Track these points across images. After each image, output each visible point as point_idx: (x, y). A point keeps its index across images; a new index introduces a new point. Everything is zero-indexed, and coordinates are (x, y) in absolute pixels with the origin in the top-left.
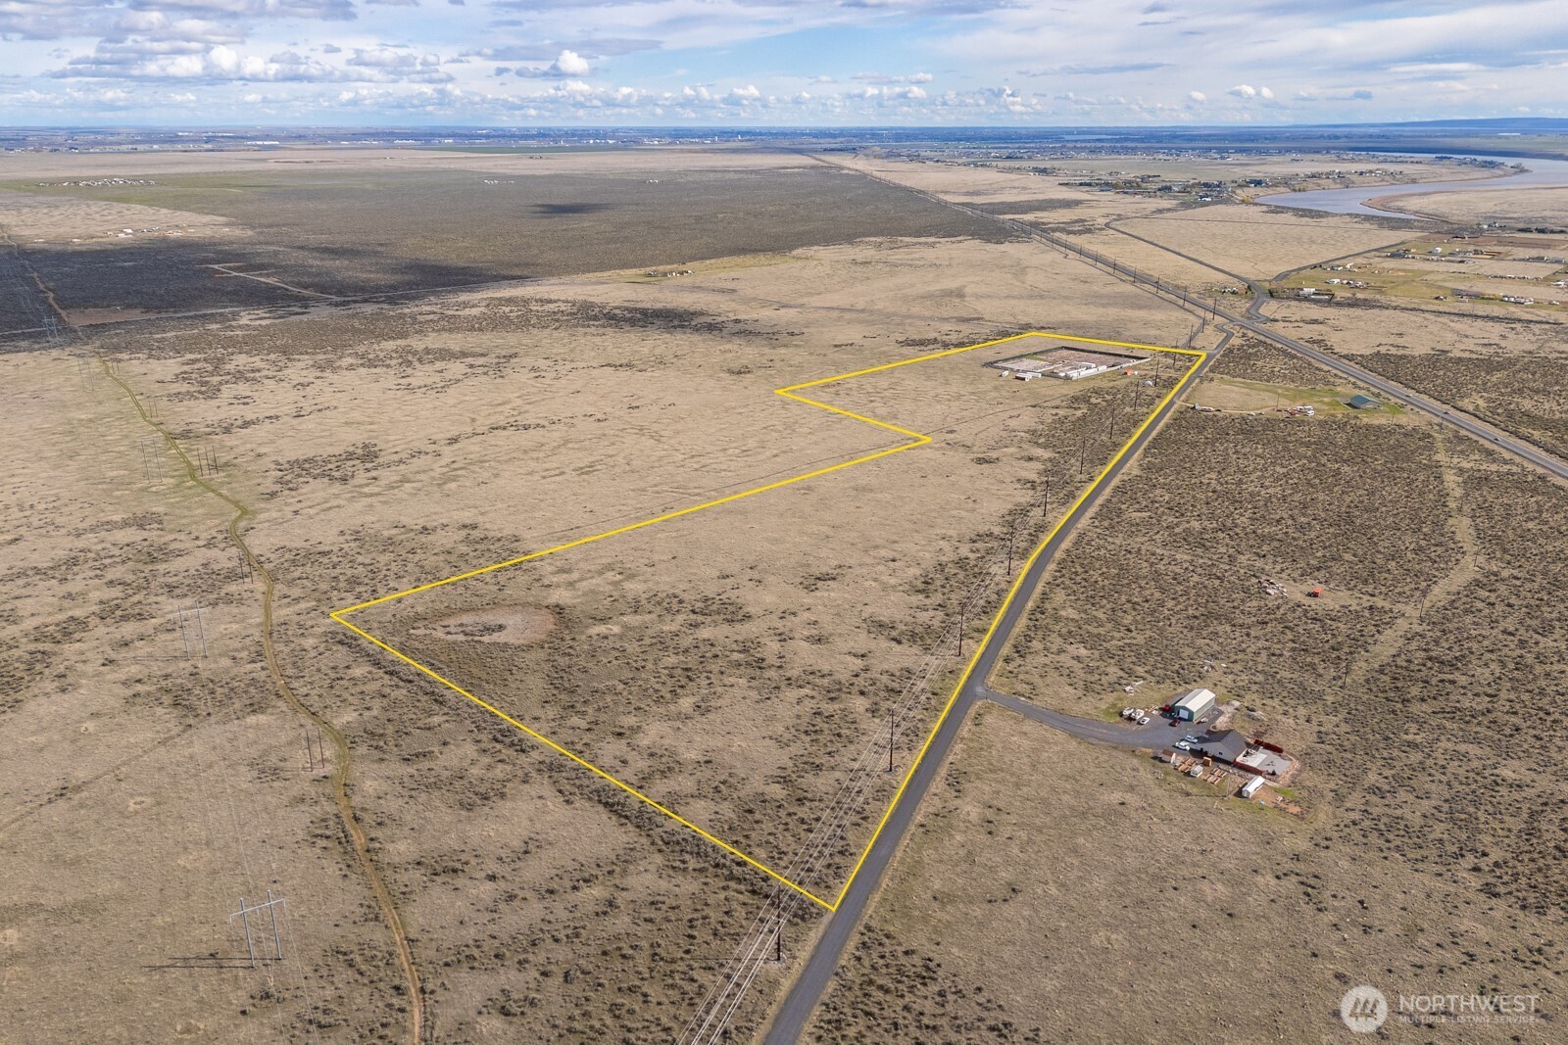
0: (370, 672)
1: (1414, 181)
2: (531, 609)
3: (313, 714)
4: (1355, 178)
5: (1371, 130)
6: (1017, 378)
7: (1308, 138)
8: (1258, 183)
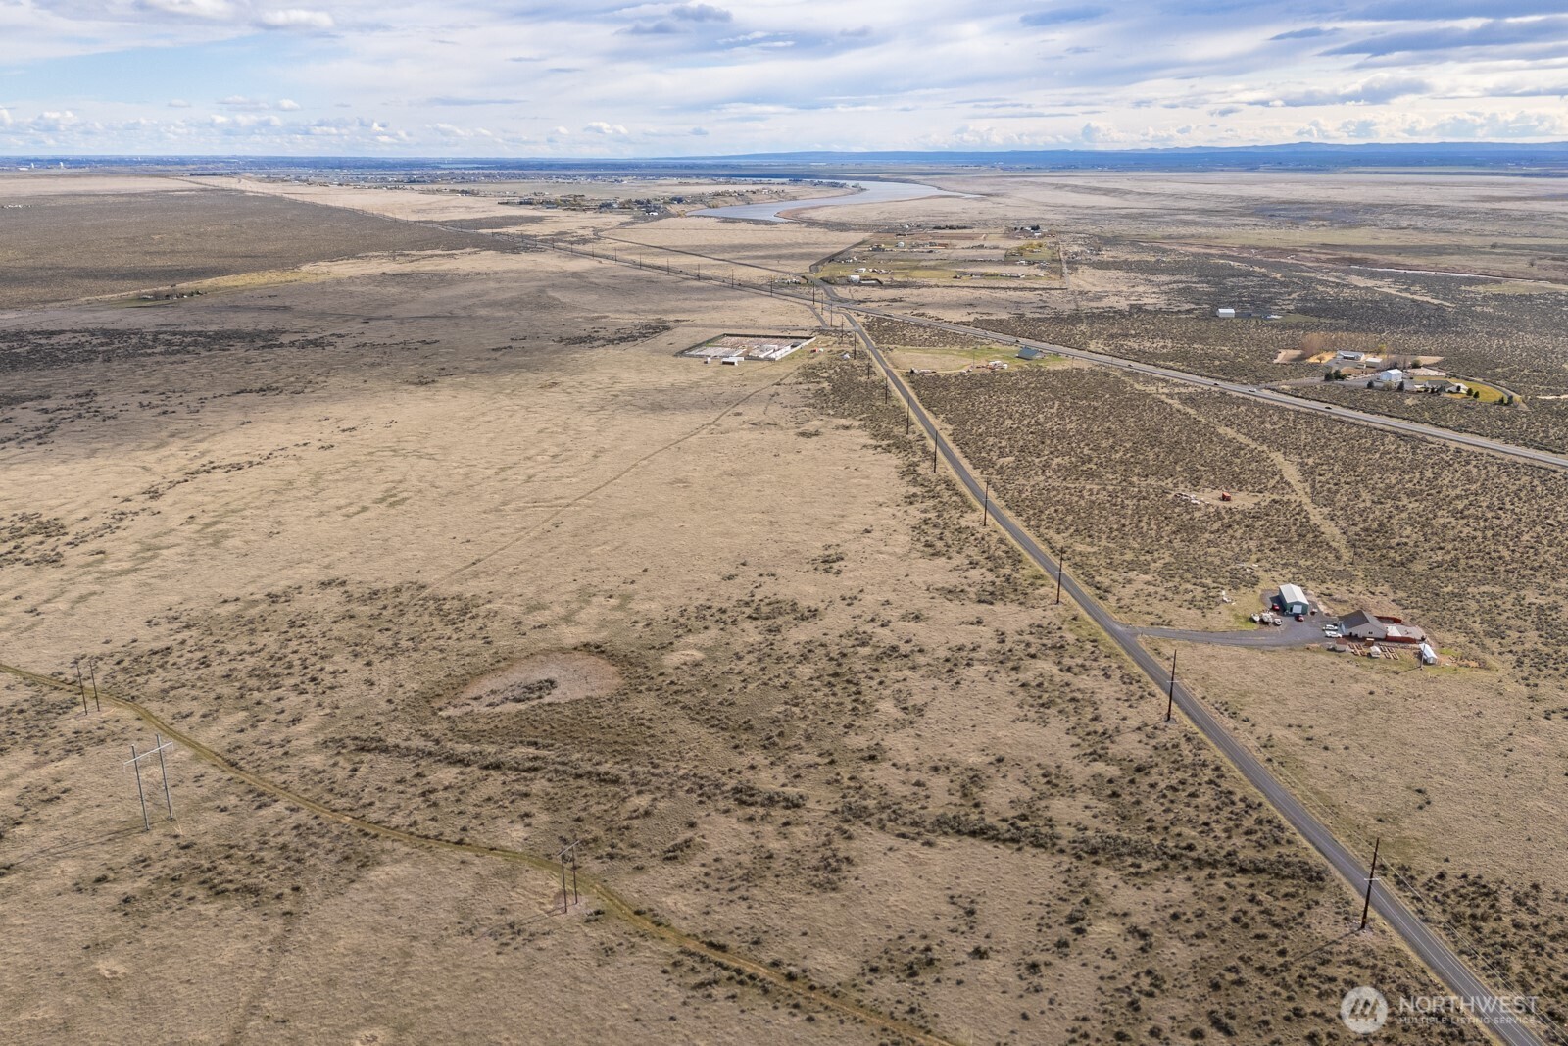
0: (461, 773)
1: (794, 199)
2: (560, 656)
3: (460, 843)
4: (750, 195)
5: (707, 162)
6: (724, 363)
7: (666, 166)
8: (680, 201)
